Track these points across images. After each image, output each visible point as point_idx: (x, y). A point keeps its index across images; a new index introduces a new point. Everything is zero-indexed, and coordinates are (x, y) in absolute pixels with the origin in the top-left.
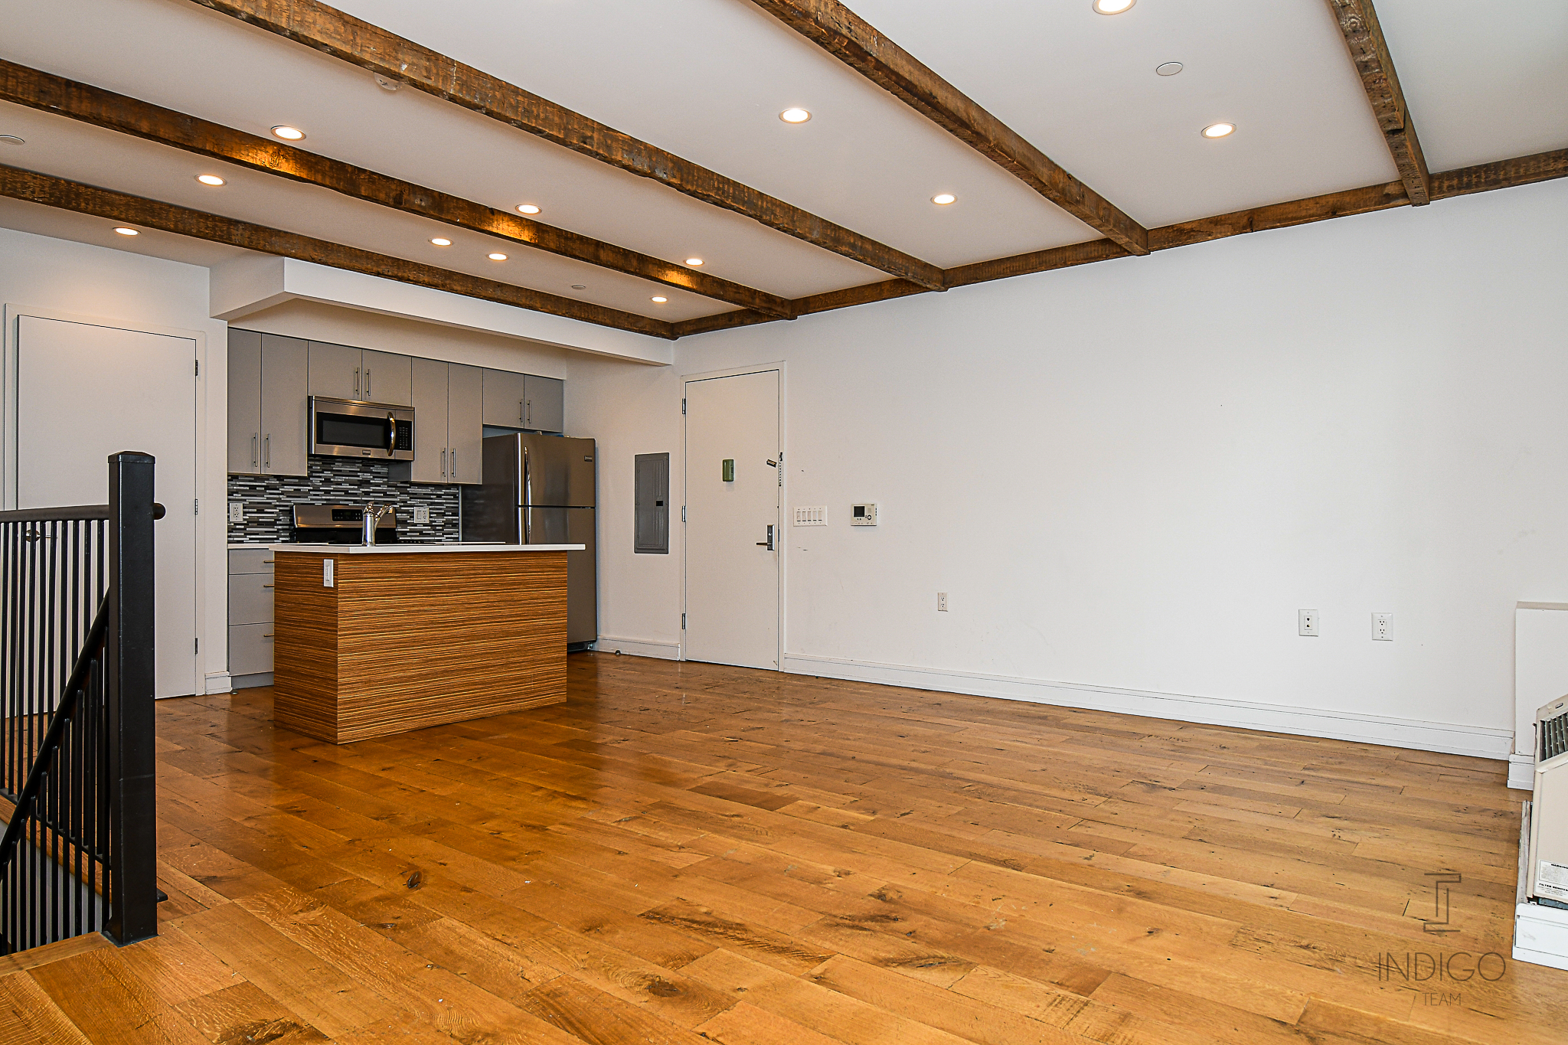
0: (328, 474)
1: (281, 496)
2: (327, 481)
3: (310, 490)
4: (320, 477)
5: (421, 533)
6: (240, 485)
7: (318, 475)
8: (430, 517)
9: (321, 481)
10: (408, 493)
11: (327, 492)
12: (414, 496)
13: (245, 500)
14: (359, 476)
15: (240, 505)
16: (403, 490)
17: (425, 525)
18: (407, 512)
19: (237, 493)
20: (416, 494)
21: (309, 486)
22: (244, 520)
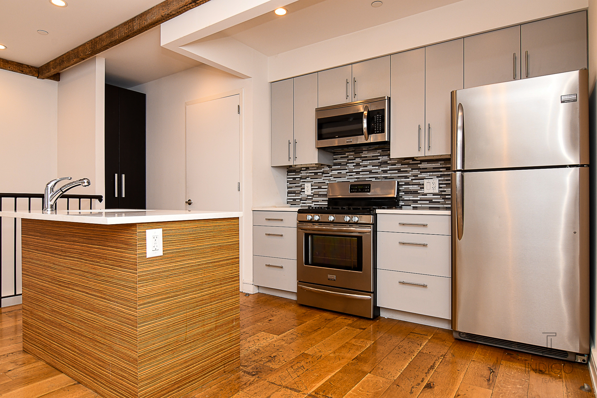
0: (358, 160)
1: (330, 178)
2: (358, 165)
3: (347, 172)
4: (353, 163)
5: (431, 201)
6: (310, 173)
7: (352, 161)
8: (440, 188)
9: (354, 166)
10: (419, 169)
11: (358, 173)
12: (424, 170)
13: (312, 181)
14: (379, 159)
15: (309, 184)
16: (415, 166)
17: (434, 194)
18: (419, 184)
19: (308, 177)
20: (426, 168)
21: (346, 169)
22: (312, 193)
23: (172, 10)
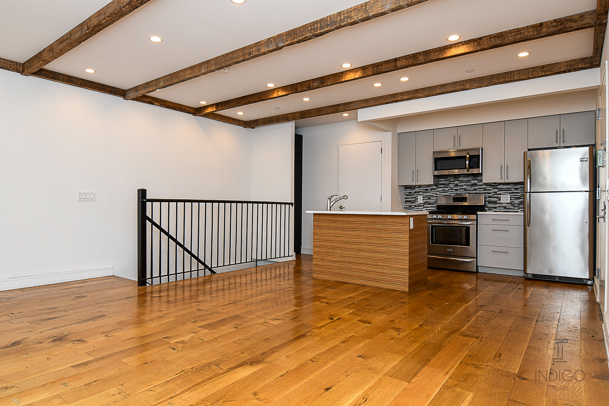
0: (457, 182)
1: (437, 193)
2: (457, 185)
3: (449, 190)
4: (453, 184)
5: (505, 208)
6: (422, 189)
7: (452, 183)
8: (511, 200)
9: (454, 186)
10: (498, 188)
11: (457, 190)
12: (501, 190)
13: (424, 195)
14: (471, 182)
15: (422, 197)
16: (495, 187)
17: (507, 204)
18: (497, 198)
19: (421, 192)
20: (502, 188)
21: (448, 188)
22: (423, 202)
23: (370, 105)
